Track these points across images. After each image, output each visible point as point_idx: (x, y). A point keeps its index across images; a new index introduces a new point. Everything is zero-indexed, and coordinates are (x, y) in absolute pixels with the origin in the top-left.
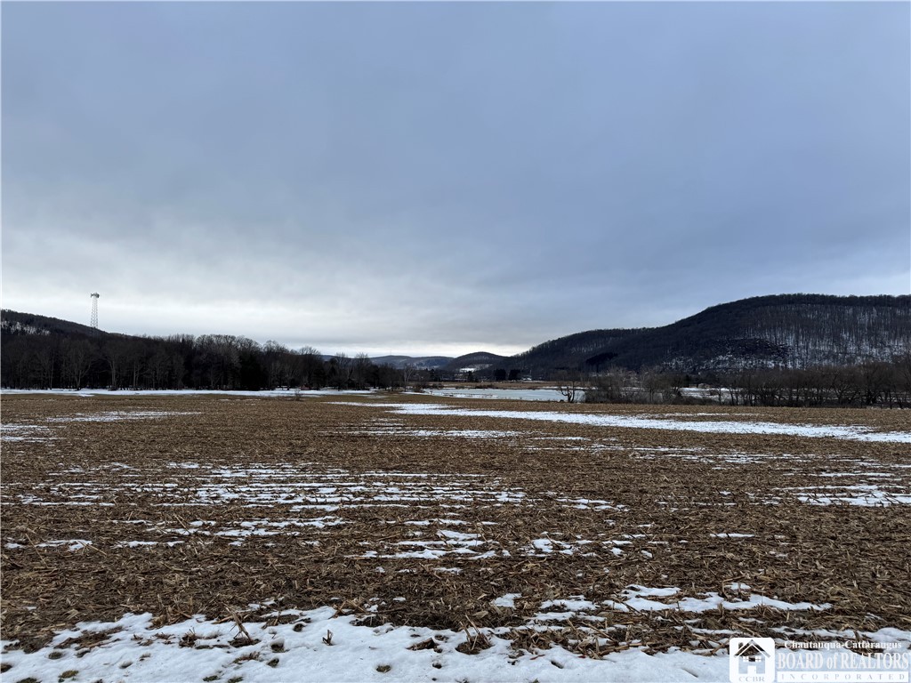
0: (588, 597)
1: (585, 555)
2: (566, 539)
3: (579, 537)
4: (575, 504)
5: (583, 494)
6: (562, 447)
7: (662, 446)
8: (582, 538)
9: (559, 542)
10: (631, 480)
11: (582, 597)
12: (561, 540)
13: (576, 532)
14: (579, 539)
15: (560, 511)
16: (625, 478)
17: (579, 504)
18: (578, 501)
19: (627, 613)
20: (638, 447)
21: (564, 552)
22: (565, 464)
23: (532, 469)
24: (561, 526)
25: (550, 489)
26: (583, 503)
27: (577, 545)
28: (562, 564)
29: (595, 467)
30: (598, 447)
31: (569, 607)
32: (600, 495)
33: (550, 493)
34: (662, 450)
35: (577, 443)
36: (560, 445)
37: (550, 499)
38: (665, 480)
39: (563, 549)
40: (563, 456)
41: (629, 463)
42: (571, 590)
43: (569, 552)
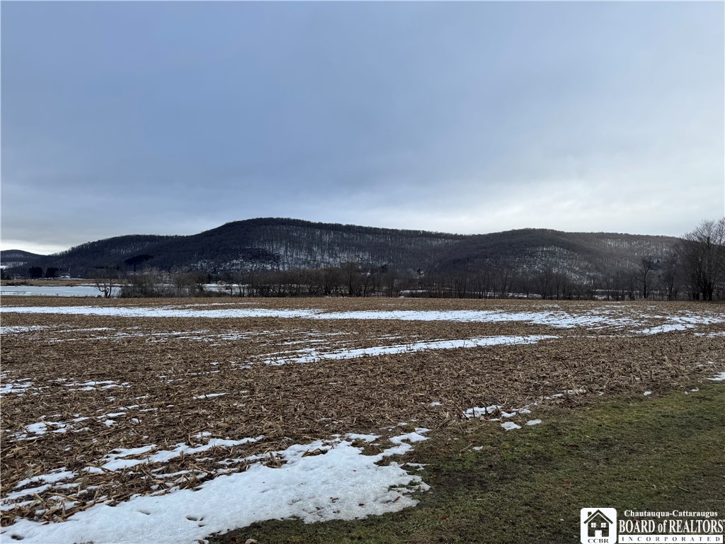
0: (70, 468)
1: (78, 431)
2: (62, 419)
3: (77, 415)
4: (82, 387)
5: (92, 377)
6: (86, 337)
7: (176, 331)
8: (80, 416)
9: (56, 423)
10: (140, 361)
11: (64, 468)
12: (58, 421)
13: (76, 412)
14: (76, 418)
15: (65, 395)
16: (136, 360)
17: (86, 386)
18: (86, 384)
19: (102, 475)
20: (156, 333)
21: (58, 431)
22: (82, 353)
23: (47, 360)
24: (61, 408)
25: (61, 376)
26: (90, 385)
27: (73, 423)
28: (51, 443)
29: (112, 353)
30: (121, 335)
31: (46, 481)
32: (108, 376)
33: (60, 380)
34: (176, 334)
35: (101, 333)
36: (84, 336)
37: (58, 385)
38: (170, 358)
39: (57, 429)
40: (85, 345)
41: (143, 346)
42: (54, 464)
43: (63, 431)
